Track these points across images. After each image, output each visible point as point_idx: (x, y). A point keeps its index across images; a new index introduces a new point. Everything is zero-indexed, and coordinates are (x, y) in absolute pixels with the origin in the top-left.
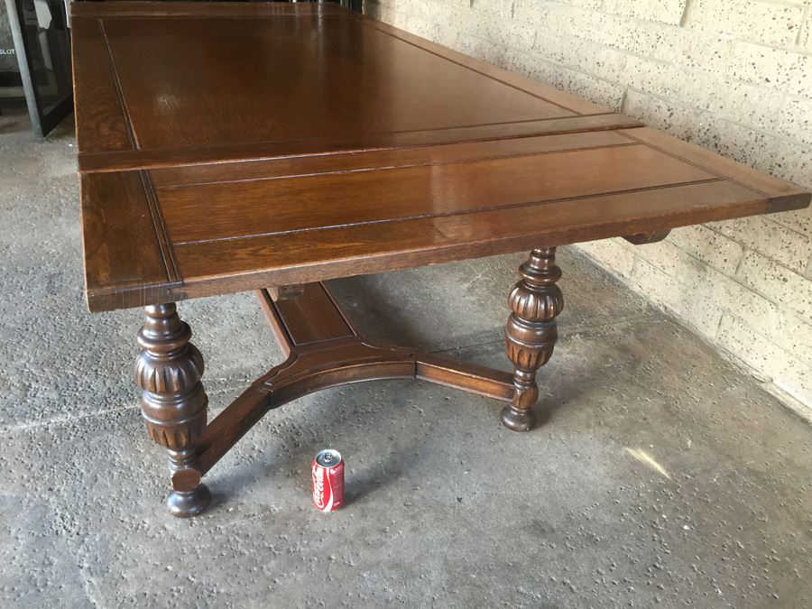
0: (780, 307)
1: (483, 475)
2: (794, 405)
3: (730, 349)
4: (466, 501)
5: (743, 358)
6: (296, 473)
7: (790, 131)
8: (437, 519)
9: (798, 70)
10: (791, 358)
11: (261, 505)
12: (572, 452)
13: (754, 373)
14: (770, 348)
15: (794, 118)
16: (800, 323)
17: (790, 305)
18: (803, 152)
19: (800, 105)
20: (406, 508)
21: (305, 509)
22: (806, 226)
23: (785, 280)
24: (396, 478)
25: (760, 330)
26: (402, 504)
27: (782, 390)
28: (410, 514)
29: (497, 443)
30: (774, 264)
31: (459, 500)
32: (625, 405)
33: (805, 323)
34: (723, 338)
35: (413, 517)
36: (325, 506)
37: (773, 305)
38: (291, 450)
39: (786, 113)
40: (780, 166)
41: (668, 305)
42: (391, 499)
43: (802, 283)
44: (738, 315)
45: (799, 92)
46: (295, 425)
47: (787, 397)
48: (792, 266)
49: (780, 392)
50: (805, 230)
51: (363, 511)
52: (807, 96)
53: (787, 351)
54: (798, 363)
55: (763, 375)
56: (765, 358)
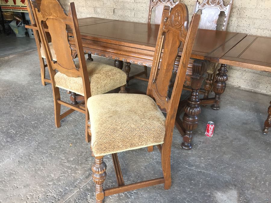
1: (224, 120)
4: (228, 125)
8: (229, 129)
11: (199, 141)
14: (239, 80)
25: (235, 77)
27: (243, 88)
28: (224, 131)
32: (225, 99)
47: (245, 89)
53: (243, 79)
54: (247, 81)
55: (238, 86)
56: (238, 83)
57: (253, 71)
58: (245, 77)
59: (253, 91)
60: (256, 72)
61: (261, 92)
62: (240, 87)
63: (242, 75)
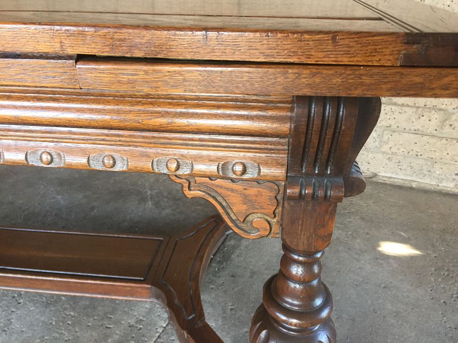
2: (400, 183)
10: (389, 156)
12: (379, 286)
14: (371, 156)
16: (391, 133)
27: (386, 177)
33: (394, 132)
47: (392, 180)
49: (386, 179)
53: (384, 153)
54: (394, 157)
55: (369, 174)
56: (369, 163)
57: (413, 128)
58: (389, 146)
59: (414, 185)
60: (421, 129)
61: (439, 188)
62: (375, 175)
63: (381, 141)
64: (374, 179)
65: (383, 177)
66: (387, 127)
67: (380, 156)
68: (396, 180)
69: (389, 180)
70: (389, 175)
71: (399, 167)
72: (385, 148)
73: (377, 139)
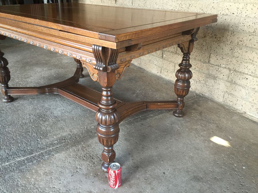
0: (246, 88)
1: (169, 162)
3: (228, 104)
4: (167, 173)
5: (234, 107)
6: (98, 174)
7: (244, 29)
8: (159, 183)
9: (245, 9)
10: (252, 104)
11: (88, 191)
12: (195, 148)
13: (238, 111)
14: (244, 102)
15: (245, 24)
16: (254, 92)
17: (250, 87)
18: (250, 36)
19: (247, 20)
20: (145, 180)
21: (107, 189)
22: (253, 60)
23: (247, 79)
24: (137, 169)
25: (239, 97)
26: (144, 179)
27: (250, 115)
28: (148, 182)
29: (168, 149)
30: (242, 74)
31: (164, 173)
32: (204, 128)
33: (256, 92)
34: (225, 101)
35: (150, 184)
36: (115, 186)
37: (243, 88)
38: (92, 166)
39: (241, 23)
40: (241, 41)
41: (203, 93)
42: (139, 178)
43: (253, 79)
44: (230, 93)
45: (246, 16)
46: (91, 155)
47: (252, 117)
48: (249, 74)
49: (249, 116)
50: (253, 61)
51: (130, 185)
52: (249, 17)
53: (250, 102)
54: (255, 105)
55: (242, 112)
56: (242, 106)
62: (245, 113)
64: (243, 115)
65: (248, 115)
66: (253, 89)
67: (248, 103)
68: (254, 118)
69: (251, 117)
70: (251, 115)
71: (257, 112)
72: (251, 100)
73: (248, 94)
